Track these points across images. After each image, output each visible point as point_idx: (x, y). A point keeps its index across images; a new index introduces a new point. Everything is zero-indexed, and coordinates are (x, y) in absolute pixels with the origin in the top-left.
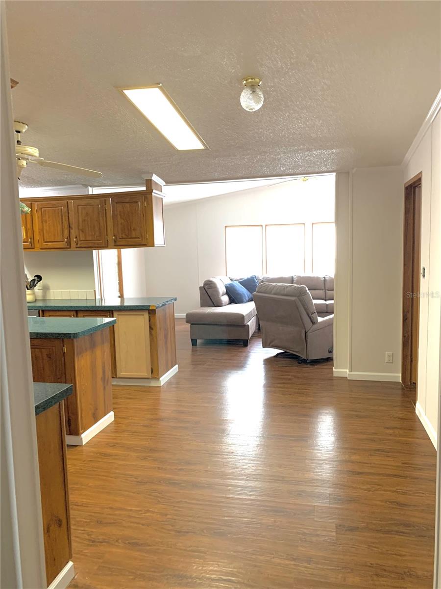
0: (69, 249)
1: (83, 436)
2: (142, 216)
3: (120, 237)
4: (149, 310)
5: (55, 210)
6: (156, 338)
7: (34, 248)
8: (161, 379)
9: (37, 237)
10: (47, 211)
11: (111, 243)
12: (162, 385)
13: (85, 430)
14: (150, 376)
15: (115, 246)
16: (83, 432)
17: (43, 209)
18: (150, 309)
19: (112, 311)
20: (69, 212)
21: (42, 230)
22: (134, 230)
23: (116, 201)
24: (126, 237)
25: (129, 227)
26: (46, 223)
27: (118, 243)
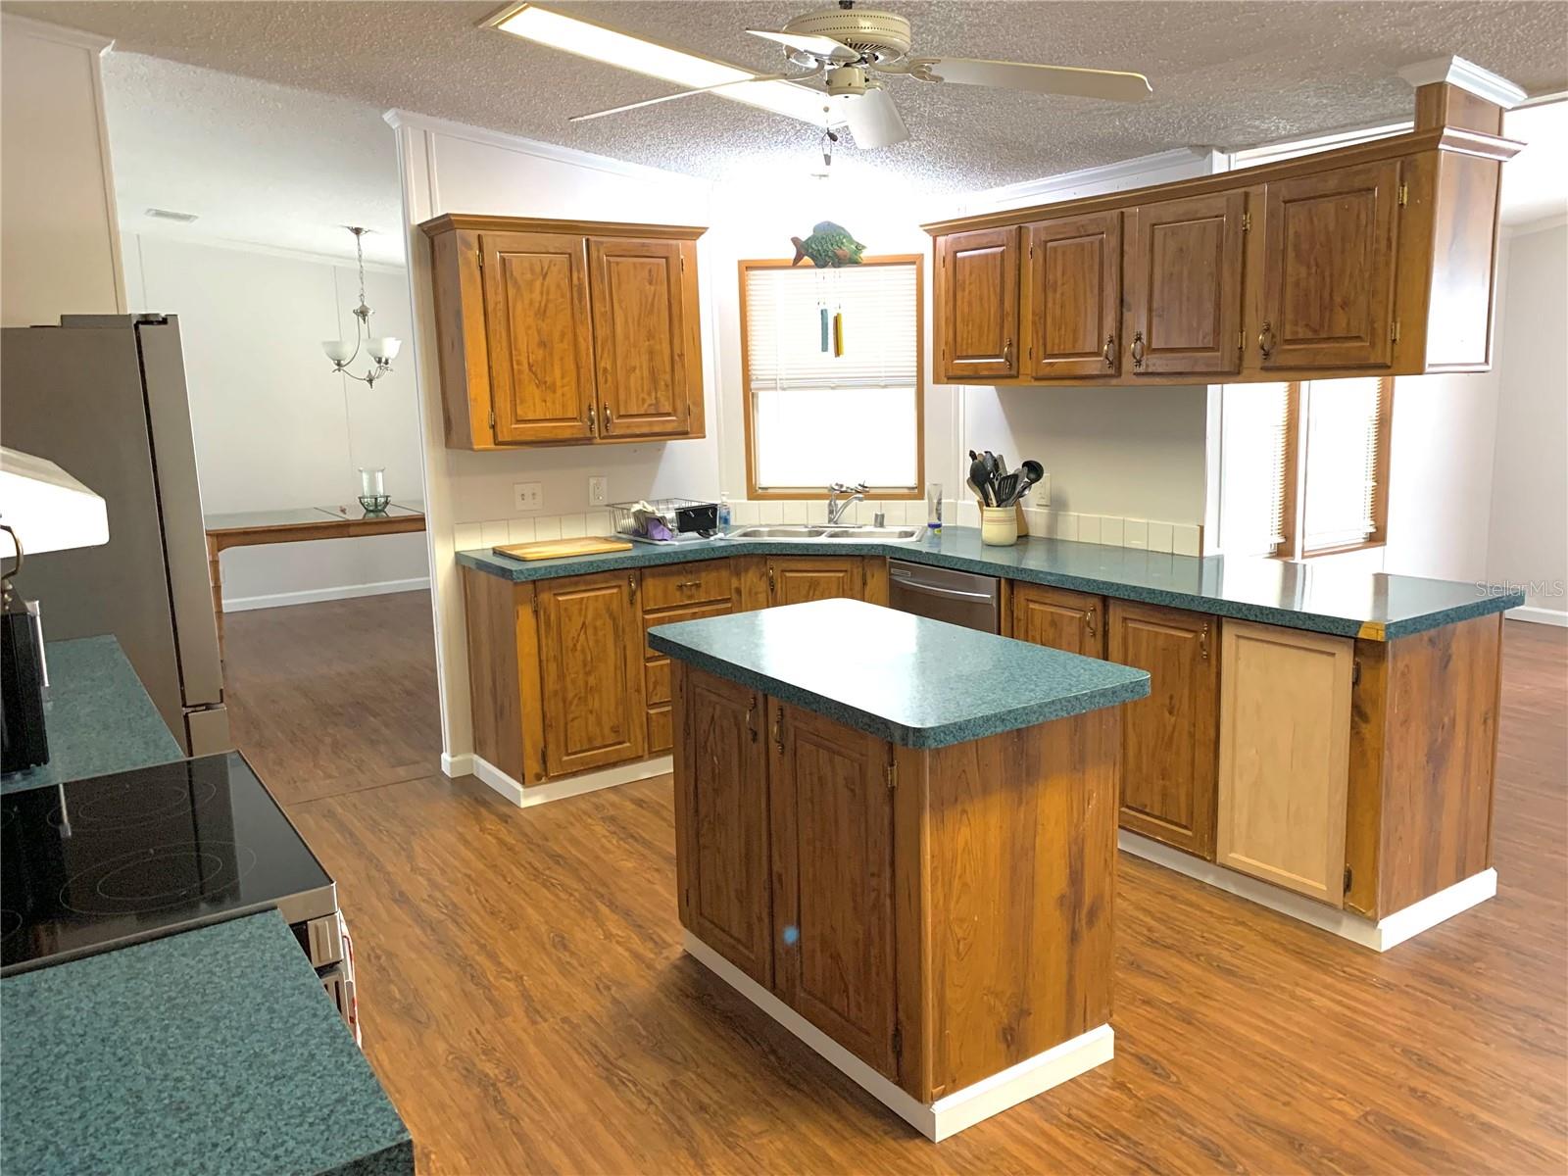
0: (1114, 381)
1: (940, 1108)
2: (1383, 243)
3: (1288, 337)
4: (1356, 640)
5: (1082, 247)
6: (1379, 757)
7: (1017, 377)
8: (1383, 924)
9: (1028, 339)
10: (1060, 251)
11: (1253, 358)
12: (1385, 946)
13: (953, 1082)
14: (1338, 898)
15: (1265, 369)
16: (943, 1094)
17: (1049, 244)
18: (1362, 635)
19: (1219, 618)
20: (1126, 247)
21: (1041, 316)
22: (1345, 305)
23: (1285, 194)
24: (1310, 335)
25: (1326, 295)
26: (1055, 291)
27: (1277, 360)
